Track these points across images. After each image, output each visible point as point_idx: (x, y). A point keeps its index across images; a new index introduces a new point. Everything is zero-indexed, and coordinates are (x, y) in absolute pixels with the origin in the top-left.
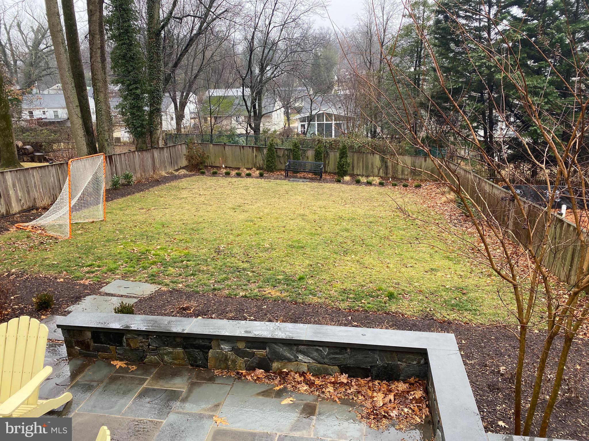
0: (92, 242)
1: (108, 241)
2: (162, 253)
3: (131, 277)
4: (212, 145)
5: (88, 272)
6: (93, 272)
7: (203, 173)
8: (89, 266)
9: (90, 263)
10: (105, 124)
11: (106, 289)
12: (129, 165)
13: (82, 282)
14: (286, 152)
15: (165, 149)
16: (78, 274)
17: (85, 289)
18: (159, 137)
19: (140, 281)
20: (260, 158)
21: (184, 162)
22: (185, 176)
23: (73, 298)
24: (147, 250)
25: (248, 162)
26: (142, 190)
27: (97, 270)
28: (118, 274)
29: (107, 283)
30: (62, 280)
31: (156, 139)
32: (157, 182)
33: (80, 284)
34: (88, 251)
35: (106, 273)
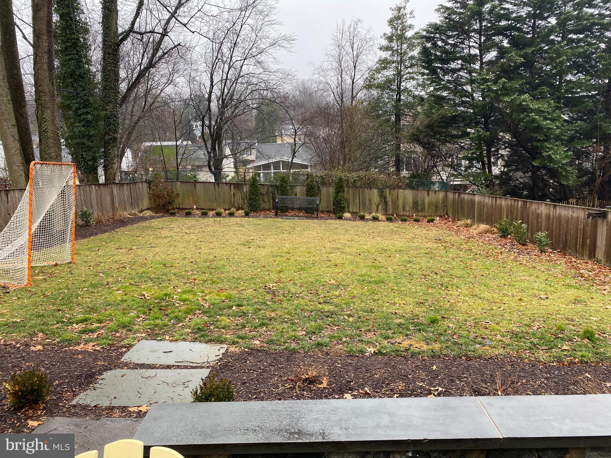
1: (92, 286)
3: (164, 334)
5: (84, 332)
6: (93, 331)
7: (173, 214)
8: (82, 321)
9: (81, 317)
11: (130, 357)
12: (84, 201)
13: (79, 348)
14: (270, 189)
15: (125, 186)
16: (68, 335)
17: (96, 360)
18: (116, 173)
19: (184, 340)
20: (239, 196)
21: (145, 203)
22: (152, 218)
23: (79, 377)
25: (224, 202)
26: (106, 231)
27: (98, 327)
28: (138, 331)
29: (129, 347)
30: (39, 347)
31: (112, 176)
33: (81, 352)
34: (68, 301)
35: (117, 331)
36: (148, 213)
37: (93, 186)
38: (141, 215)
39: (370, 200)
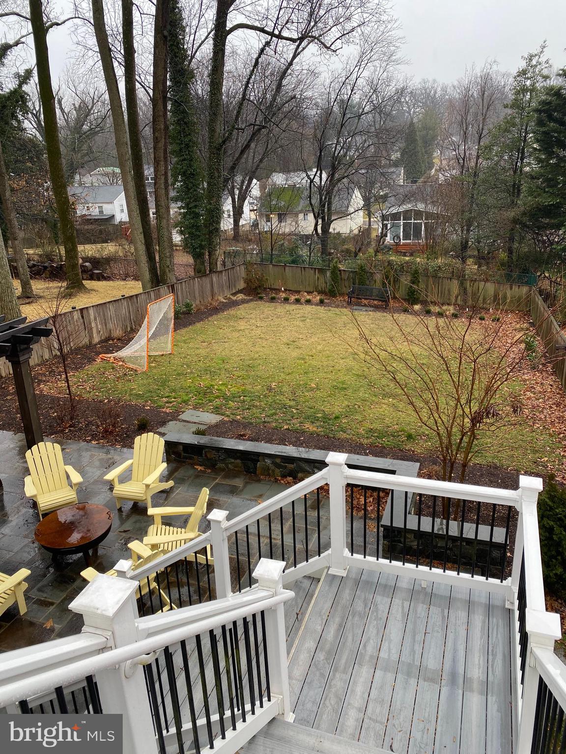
0: (166, 375)
1: (179, 374)
2: (223, 388)
3: (200, 408)
4: (271, 266)
5: (167, 402)
6: (171, 403)
7: (261, 298)
8: (167, 397)
9: (167, 394)
10: (167, 251)
11: (182, 417)
12: (189, 292)
13: (164, 410)
14: (351, 274)
15: (224, 272)
16: (160, 403)
17: (168, 416)
18: (217, 258)
19: (208, 412)
20: (322, 280)
21: (242, 285)
22: (243, 302)
23: (160, 422)
24: (211, 385)
25: (309, 285)
26: (202, 320)
27: (173, 401)
28: (190, 405)
29: (183, 412)
30: (149, 408)
31: (214, 261)
32: (216, 310)
33: (163, 412)
34: (164, 383)
35: (181, 404)
36: (241, 296)
37: (196, 279)
38: (234, 298)
39: (449, 291)
